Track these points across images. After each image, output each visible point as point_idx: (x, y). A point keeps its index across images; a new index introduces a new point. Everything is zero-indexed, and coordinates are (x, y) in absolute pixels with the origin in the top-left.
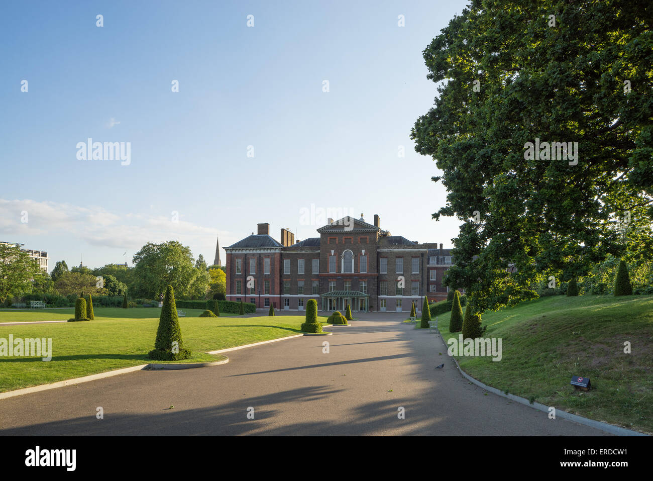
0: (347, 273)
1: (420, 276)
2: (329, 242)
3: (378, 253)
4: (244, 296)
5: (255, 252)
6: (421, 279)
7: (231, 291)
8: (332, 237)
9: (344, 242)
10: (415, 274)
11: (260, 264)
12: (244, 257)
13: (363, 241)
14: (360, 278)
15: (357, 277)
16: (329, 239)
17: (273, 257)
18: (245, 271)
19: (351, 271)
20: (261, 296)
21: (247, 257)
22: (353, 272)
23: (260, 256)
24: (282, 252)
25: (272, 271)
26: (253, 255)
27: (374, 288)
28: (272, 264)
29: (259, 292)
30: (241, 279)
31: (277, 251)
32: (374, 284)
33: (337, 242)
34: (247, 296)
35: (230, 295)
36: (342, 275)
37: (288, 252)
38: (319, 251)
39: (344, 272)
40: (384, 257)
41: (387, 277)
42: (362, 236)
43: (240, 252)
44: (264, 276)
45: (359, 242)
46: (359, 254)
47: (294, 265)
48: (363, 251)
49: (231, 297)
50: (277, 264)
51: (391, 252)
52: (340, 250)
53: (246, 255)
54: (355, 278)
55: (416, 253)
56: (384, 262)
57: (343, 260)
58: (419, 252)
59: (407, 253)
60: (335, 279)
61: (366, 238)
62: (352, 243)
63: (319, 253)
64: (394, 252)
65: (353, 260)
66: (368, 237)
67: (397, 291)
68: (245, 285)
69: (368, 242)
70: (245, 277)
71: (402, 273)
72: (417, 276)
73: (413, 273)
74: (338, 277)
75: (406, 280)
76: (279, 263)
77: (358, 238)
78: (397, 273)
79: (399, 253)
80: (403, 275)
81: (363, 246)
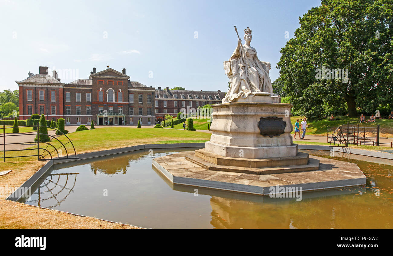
1: (152, 105)
2: (98, 83)
3: (129, 91)
5: (43, 86)
6: (152, 106)
7: (23, 113)
8: (100, 80)
9: (108, 84)
10: (149, 104)
11: (47, 94)
12: (34, 89)
13: (120, 83)
14: (119, 105)
15: (116, 105)
16: (98, 81)
17: (58, 90)
18: (36, 99)
20: (49, 116)
21: (37, 89)
22: (114, 102)
23: (47, 89)
24: (65, 87)
25: (58, 100)
26: (42, 88)
27: (127, 111)
28: (58, 94)
29: (48, 113)
30: (32, 105)
32: (127, 109)
33: (104, 83)
36: (107, 103)
37: (68, 88)
38: (92, 88)
39: (109, 101)
40: (132, 94)
41: (133, 105)
42: (119, 81)
43: (31, 86)
44: (51, 103)
45: (117, 85)
46: (118, 91)
47: (73, 96)
48: (120, 90)
49: (24, 116)
50: (61, 95)
51: (136, 91)
52: (105, 89)
53: (35, 88)
55: (149, 92)
56: (131, 97)
57: (107, 95)
58: (151, 92)
59: (145, 92)
60: (103, 105)
61: (122, 82)
62: (113, 84)
63: (92, 90)
64: (137, 91)
65: (114, 95)
66: (123, 82)
67: (139, 113)
68: (36, 108)
69: (123, 85)
70: (36, 103)
71: (142, 103)
72: (150, 105)
73: (148, 103)
74: (105, 105)
75: (145, 107)
76: (62, 94)
77: (117, 82)
78: (139, 103)
79: (140, 91)
80: (142, 104)
81: (120, 87)
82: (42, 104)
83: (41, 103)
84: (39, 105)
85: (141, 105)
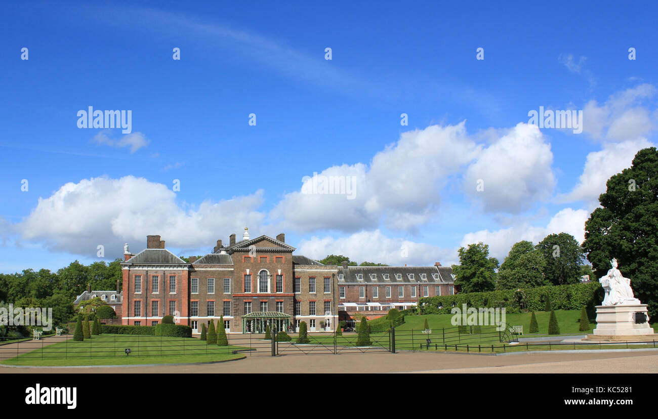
0: (261, 293)
1: (332, 296)
2: (243, 260)
3: (294, 273)
4: (145, 318)
5: (158, 269)
6: (333, 299)
8: (246, 256)
11: (164, 282)
12: (145, 274)
13: (279, 260)
14: (277, 299)
15: (273, 298)
16: (243, 257)
17: (181, 275)
18: (147, 289)
19: (267, 291)
21: (149, 274)
22: (269, 292)
23: (164, 274)
24: (190, 269)
25: (180, 291)
26: (157, 272)
27: (290, 308)
28: (180, 282)
29: (164, 314)
30: (141, 300)
31: (186, 269)
32: (290, 304)
33: (252, 261)
34: (148, 318)
35: (127, 318)
36: (259, 296)
37: (196, 270)
39: (260, 290)
40: (298, 277)
41: (301, 297)
42: (278, 255)
43: (141, 268)
44: (169, 296)
45: (275, 262)
46: (275, 274)
47: (203, 283)
48: (279, 271)
50: (185, 283)
51: (304, 272)
52: (255, 270)
53: (147, 271)
54: (271, 298)
55: (327, 273)
56: (298, 282)
57: (258, 280)
58: (330, 272)
59: (320, 273)
60: (251, 299)
61: (282, 258)
62: (268, 262)
63: (232, 272)
64: (307, 272)
65: (269, 280)
66: (284, 257)
67: (310, 311)
68: (147, 306)
69: (283, 262)
70: (147, 298)
71: (315, 293)
72: (329, 296)
73: (325, 293)
74: (254, 298)
75: (319, 301)
76: (187, 281)
77: (274, 257)
78: (310, 293)
79: (312, 273)
80: (316, 295)
81: (279, 266)
82: (156, 298)
83: (154, 296)
84: (150, 300)
85: (314, 298)
